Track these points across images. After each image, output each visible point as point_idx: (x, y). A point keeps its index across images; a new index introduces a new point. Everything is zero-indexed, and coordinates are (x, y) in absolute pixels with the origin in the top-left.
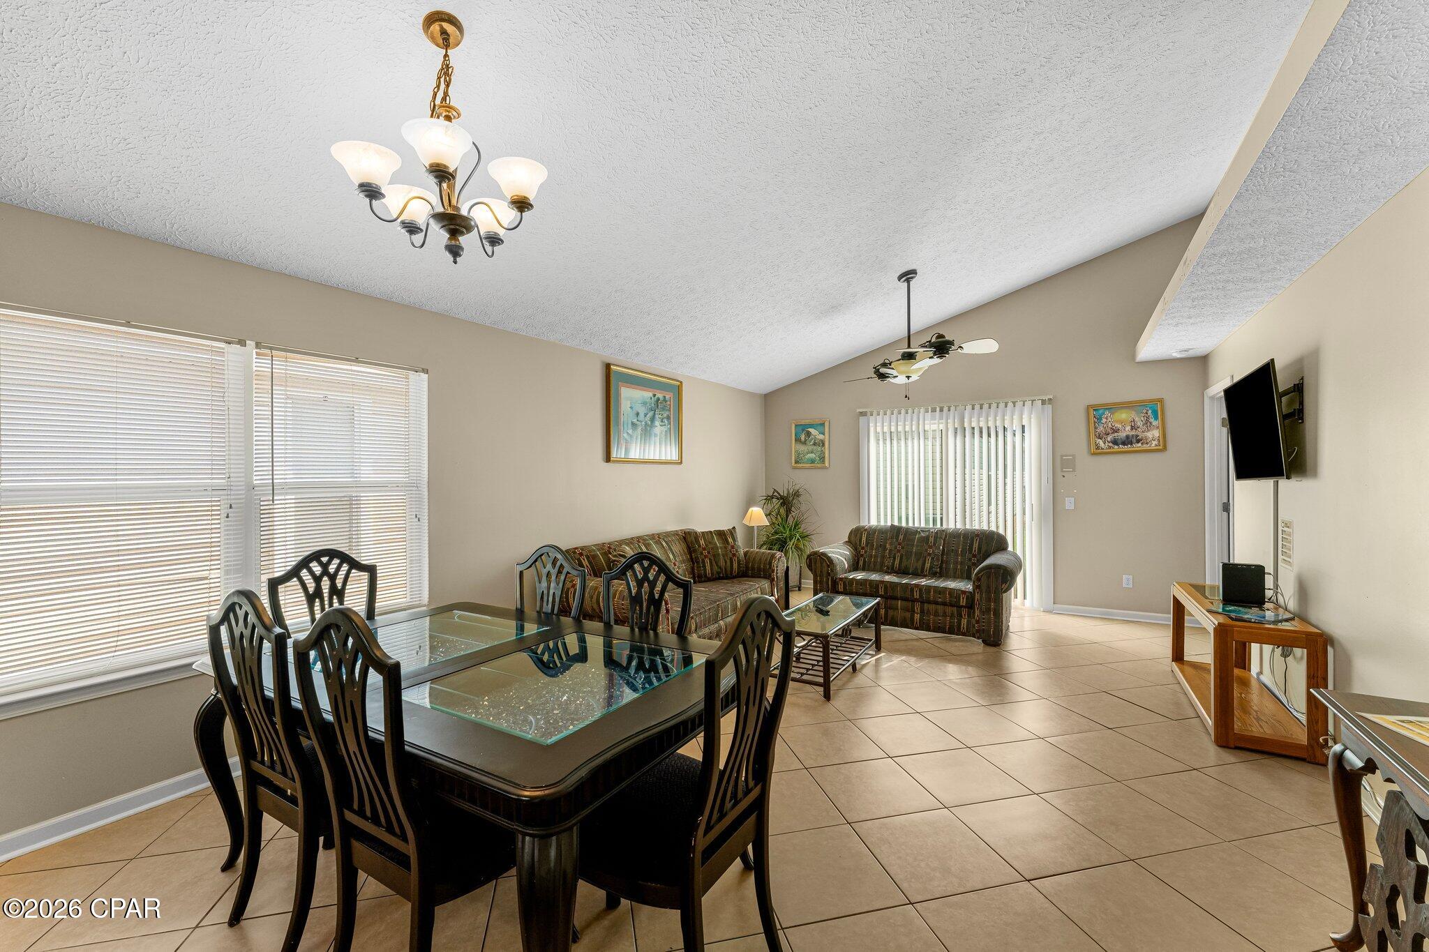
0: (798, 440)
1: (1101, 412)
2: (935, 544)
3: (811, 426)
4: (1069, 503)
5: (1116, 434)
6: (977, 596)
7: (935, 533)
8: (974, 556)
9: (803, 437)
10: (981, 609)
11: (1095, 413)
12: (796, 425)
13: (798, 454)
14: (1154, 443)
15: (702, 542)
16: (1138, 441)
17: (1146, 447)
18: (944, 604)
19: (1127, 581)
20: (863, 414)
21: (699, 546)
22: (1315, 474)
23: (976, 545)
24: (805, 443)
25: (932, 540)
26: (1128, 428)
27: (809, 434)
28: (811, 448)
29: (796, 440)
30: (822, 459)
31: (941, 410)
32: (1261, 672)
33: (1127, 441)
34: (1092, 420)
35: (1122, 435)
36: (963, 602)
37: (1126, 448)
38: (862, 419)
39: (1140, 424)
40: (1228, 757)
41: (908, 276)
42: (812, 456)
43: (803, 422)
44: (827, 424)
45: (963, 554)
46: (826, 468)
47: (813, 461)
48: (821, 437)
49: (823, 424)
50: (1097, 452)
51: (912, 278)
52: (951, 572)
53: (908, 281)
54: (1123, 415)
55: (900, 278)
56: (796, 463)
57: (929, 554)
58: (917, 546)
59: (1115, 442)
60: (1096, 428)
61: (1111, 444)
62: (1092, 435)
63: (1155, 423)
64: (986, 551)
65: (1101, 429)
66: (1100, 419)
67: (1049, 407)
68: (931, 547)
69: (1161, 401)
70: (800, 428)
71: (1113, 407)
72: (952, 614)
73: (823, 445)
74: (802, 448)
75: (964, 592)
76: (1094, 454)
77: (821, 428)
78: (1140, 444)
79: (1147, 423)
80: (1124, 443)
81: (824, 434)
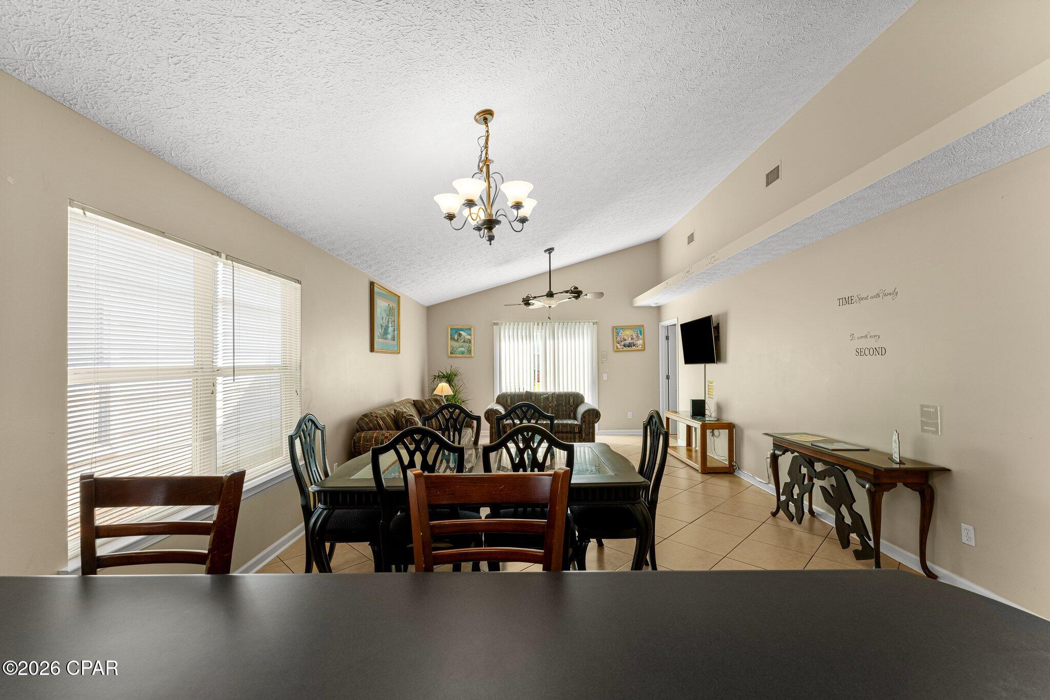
0: (452, 339)
1: (619, 330)
2: (552, 400)
3: (462, 330)
4: (605, 377)
5: (625, 342)
6: (584, 426)
7: (552, 395)
8: (571, 406)
9: (456, 337)
10: (585, 433)
11: (616, 330)
12: (451, 329)
13: (453, 348)
14: (641, 346)
15: (427, 406)
16: (634, 345)
17: (637, 348)
18: (567, 432)
19: (630, 415)
20: (495, 324)
21: (426, 409)
22: (725, 361)
23: (571, 401)
24: (457, 341)
25: (550, 398)
26: (630, 339)
27: (460, 335)
28: (461, 344)
29: (451, 339)
30: (470, 351)
31: (538, 325)
32: (696, 446)
33: (630, 345)
34: (615, 334)
35: (627, 342)
36: (577, 430)
37: (629, 349)
38: (495, 327)
39: (634, 337)
40: (707, 477)
41: (550, 251)
42: (463, 349)
43: (456, 327)
44: (472, 329)
45: (566, 406)
46: (472, 357)
47: (463, 353)
48: (469, 337)
49: (470, 329)
50: (617, 351)
51: (551, 252)
52: (561, 416)
53: (550, 253)
54: (628, 332)
55: (546, 251)
56: (451, 354)
57: (550, 407)
58: (543, 403)
59: (625, 346)
60: (617, 338)
61: (623, 347)
62: (615, 341)
63: (641, 337)
64: (577, 404)
65: (619, 339)
66: (618, 334)
67: (595, 326)
68: (550, 403)
69: (643, 326)
70: (454, 331)
71: (624, 328)
72: (571, 437)
73: (470, 342)
74: (455, 344)
75: (576, 425)
76: (616, 351)
77: (469, 331)
78: (634, 347)
79: (638, 336)
80: (628, 346)
81: (470, 335)
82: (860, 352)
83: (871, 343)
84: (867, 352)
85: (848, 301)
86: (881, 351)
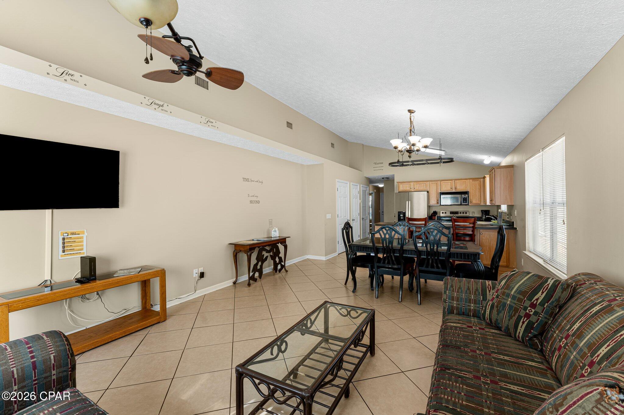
82: (251, 202)
83: (254, 199)
84: (254, 202)
85: (246, 180)
86: (258, 202)
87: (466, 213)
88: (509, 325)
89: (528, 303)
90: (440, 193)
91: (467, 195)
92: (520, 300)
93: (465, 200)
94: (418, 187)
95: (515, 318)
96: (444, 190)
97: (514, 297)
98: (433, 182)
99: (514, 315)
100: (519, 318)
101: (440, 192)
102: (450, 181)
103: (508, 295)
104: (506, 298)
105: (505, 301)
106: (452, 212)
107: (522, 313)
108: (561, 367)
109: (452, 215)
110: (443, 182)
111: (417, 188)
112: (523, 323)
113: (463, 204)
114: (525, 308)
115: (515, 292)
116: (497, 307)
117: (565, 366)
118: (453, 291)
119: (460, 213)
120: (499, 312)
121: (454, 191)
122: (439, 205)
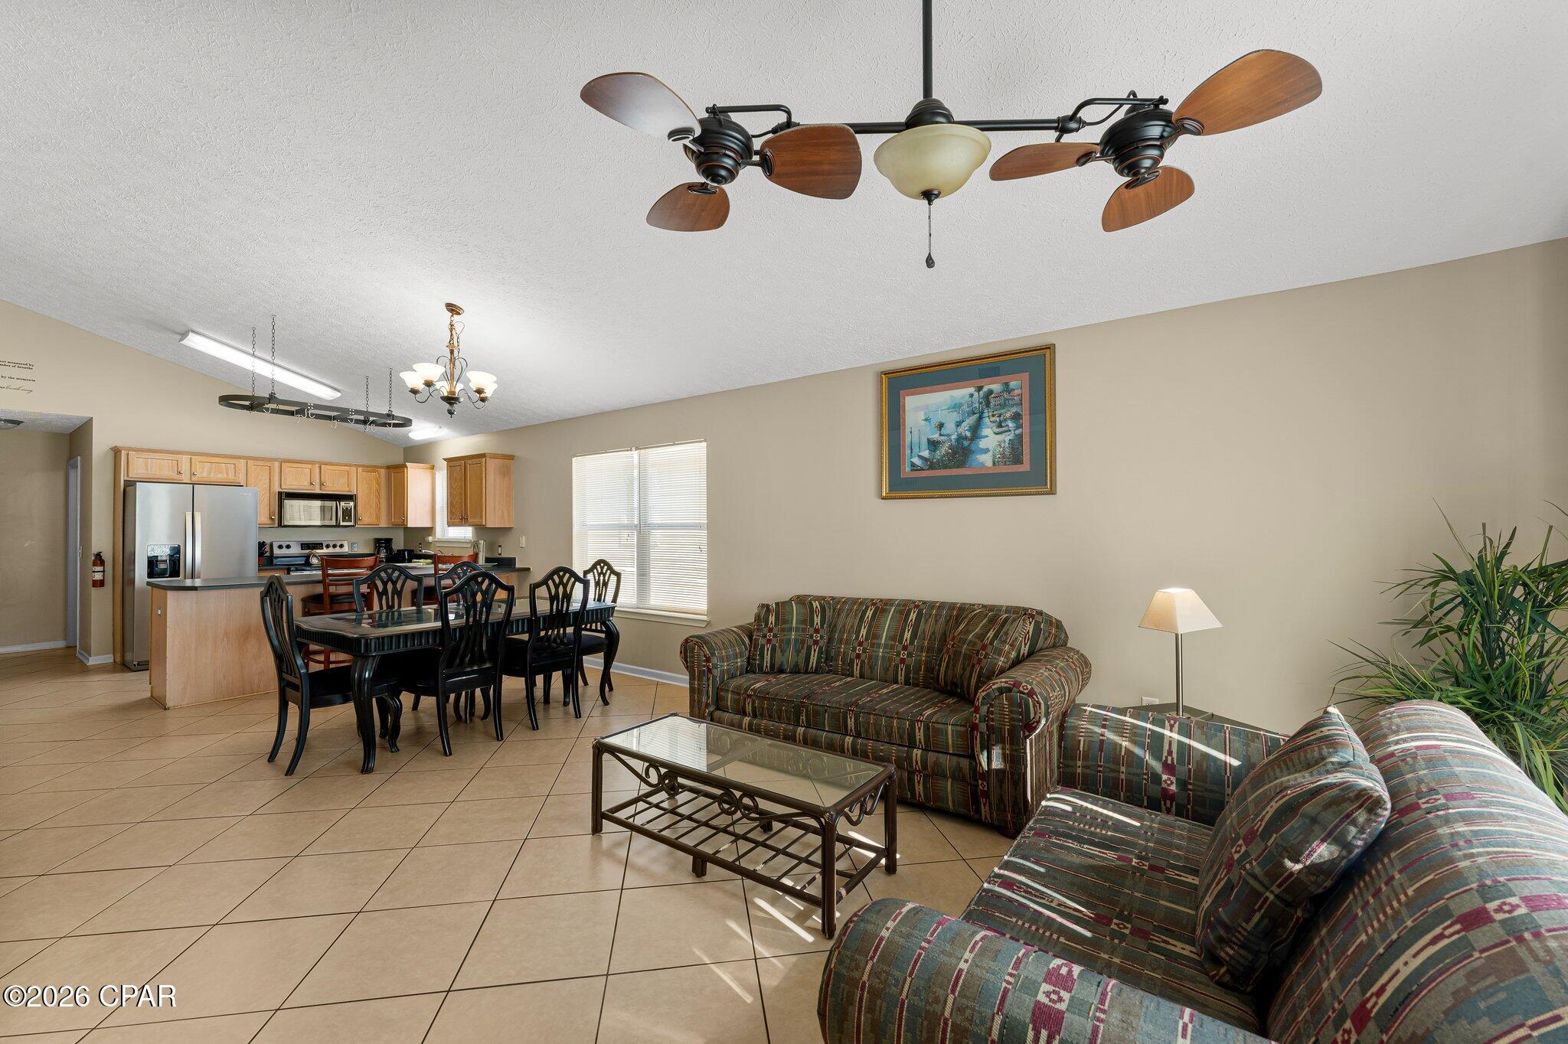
87: (341, 546)
88: (799, 661)
89: (811, 631)
90: (280, 494)
91: (352, 504)
92: (804, 630)
93: (347, 514)
94: (206, 470)
95: (804, 651)
96: (292, 484)
97: (797, 629)
98: (259, 463)
99: (802, 648)
100: (809, 648)
101: (277, 489)
102: (310, 466)
103: (790, 630)
104: (789, 633)
105: (788, 637)
106: (306, 544)
107: (810, 642)
108: (870, 668)
109: (307, 551)
110: (288, 465)
111: (205, 475)
112: (815, 651)
113: (342, 524)
114: (812, 636)
115: (796, 623)
116: (780, 646)
117: (876, 664)
118: (720, 649)
119: (328, 546)
120: (783, 652)
121: (318, 491)
122: (276, 525)
